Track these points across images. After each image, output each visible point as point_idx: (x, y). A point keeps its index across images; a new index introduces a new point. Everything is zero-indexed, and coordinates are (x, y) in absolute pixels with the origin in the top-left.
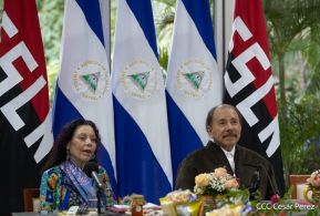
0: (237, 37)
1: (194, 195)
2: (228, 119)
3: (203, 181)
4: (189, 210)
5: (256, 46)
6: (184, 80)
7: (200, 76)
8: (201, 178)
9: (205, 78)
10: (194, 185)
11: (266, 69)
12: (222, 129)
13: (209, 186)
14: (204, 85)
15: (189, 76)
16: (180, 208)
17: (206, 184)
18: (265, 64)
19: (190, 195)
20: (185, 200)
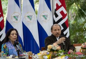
0: (57, 5)
2: (57, 29)
4: (47, 57)
5: (63, 7)
7: (47, 16)
8: (50, 46)
9: (48, 16)
11: (65, 14)
13: (52, 49)
14: (48, 18)
15: (44, 16)
16: (44, 57)
19: (47, 53)
20: (46, 54)
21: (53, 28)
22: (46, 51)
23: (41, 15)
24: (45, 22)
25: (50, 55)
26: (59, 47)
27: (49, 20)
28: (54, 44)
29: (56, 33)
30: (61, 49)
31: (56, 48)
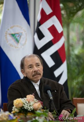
0: (43, 12)
2: (34, 64)
3: (19, 103)
5: (54, 18)
6: (9, 38)
8: (18, 102)
9: (22, 37)
10: (13, 106)
11: (60, 32)
13: (23, 107)
14: (22, 41)
15: (13, 35)
17: (21, 105)
18: (60, 29)
23: (6, 34)
24: (16, 47)
26: (39, 103)
27: (23, 45)
28: (28, 96)
30: (43, 108)
31: (33, 105)
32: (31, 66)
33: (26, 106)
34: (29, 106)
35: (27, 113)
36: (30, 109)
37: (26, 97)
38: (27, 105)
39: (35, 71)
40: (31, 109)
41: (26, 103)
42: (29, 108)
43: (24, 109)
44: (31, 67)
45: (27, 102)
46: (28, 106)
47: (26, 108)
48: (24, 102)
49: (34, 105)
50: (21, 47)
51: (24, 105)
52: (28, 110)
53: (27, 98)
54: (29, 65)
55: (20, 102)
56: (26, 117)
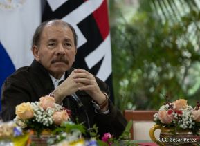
1: (18, 128)
2: (60, 39)
3: (26, 111)
12: (52, 52)
13: (34, 118)
17: (29, 115)
19: (15, 129)
20: (8, 134)
21: (44, 34)
22: (11, 124)
25: (26, 139)
26: (65, 112)
28: (41, 99)
29: (55, 57)
31: (52, 115)
32: (54, 43)
33: (40, 117)
34: (46, 117)
35: (42, 130)
36: (46, 122)
37: (38, 100)
38: (42, 115)
39: (58, 54)
40: (49, 122)
41: (40, 110)
42: (44, 121)
43: (36, 121)
44: (52, 44)
45: (42, 110)
46: (44, 116)
47: (39, 121)
48: (36, 110)
49: (55, 116)
50: (17, 6)
51: (35, 115)
52: (44, 124)
53: (41, 102)
54: (50, 38)
55: (29, 110)
56: (39, 137)
